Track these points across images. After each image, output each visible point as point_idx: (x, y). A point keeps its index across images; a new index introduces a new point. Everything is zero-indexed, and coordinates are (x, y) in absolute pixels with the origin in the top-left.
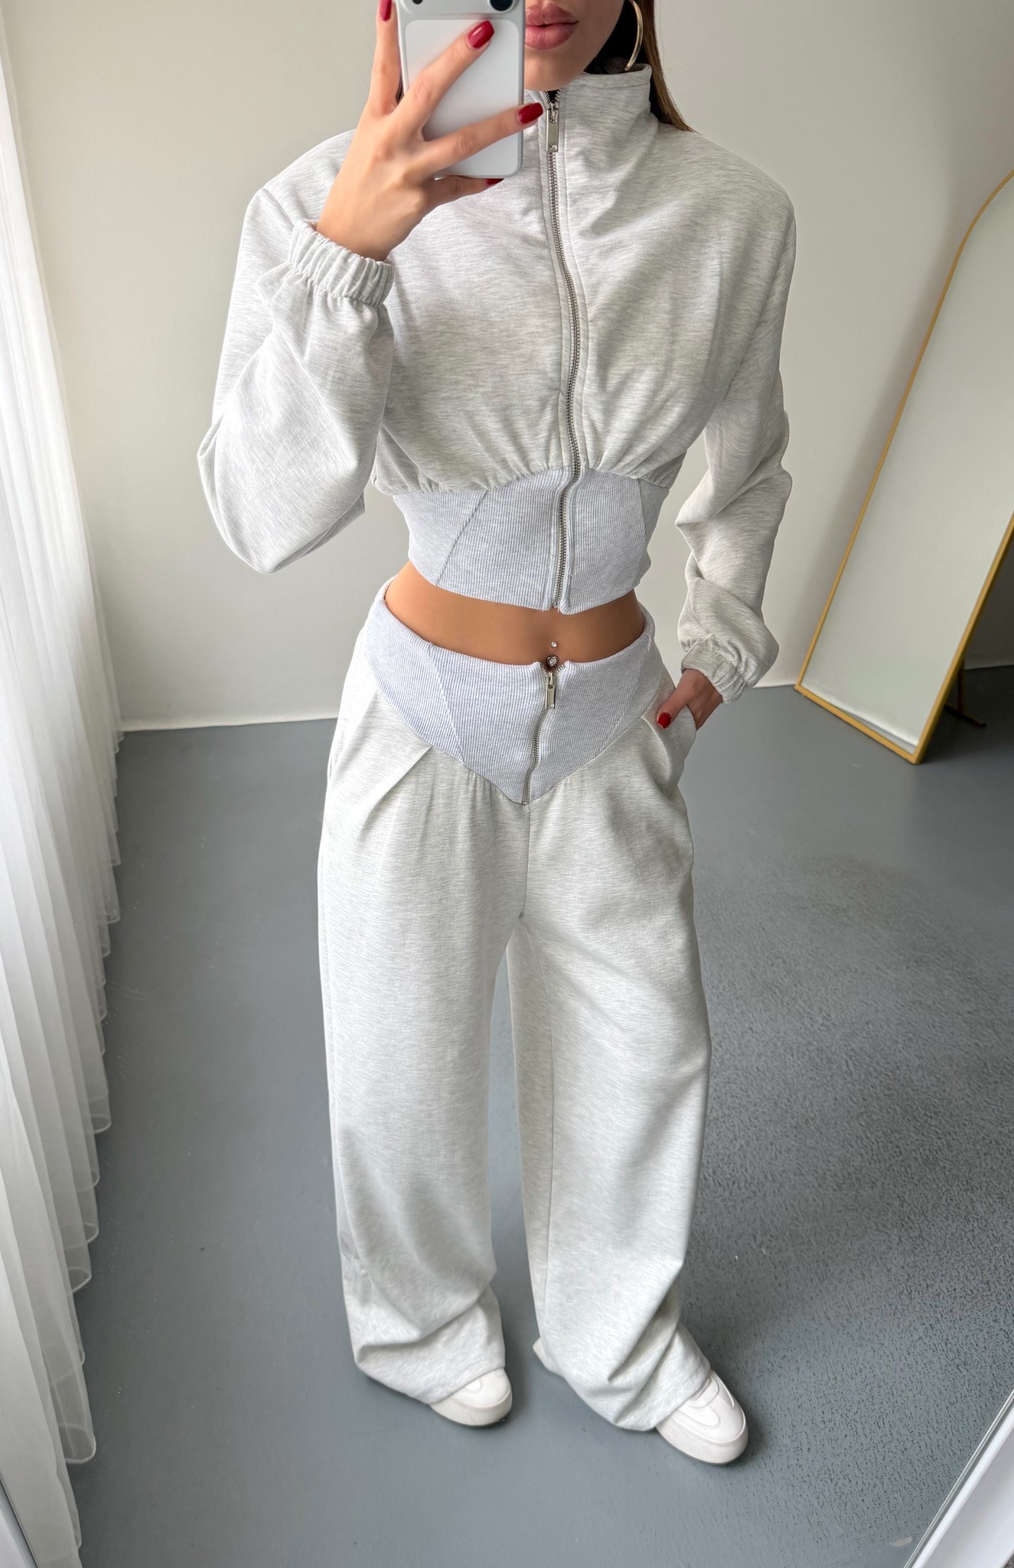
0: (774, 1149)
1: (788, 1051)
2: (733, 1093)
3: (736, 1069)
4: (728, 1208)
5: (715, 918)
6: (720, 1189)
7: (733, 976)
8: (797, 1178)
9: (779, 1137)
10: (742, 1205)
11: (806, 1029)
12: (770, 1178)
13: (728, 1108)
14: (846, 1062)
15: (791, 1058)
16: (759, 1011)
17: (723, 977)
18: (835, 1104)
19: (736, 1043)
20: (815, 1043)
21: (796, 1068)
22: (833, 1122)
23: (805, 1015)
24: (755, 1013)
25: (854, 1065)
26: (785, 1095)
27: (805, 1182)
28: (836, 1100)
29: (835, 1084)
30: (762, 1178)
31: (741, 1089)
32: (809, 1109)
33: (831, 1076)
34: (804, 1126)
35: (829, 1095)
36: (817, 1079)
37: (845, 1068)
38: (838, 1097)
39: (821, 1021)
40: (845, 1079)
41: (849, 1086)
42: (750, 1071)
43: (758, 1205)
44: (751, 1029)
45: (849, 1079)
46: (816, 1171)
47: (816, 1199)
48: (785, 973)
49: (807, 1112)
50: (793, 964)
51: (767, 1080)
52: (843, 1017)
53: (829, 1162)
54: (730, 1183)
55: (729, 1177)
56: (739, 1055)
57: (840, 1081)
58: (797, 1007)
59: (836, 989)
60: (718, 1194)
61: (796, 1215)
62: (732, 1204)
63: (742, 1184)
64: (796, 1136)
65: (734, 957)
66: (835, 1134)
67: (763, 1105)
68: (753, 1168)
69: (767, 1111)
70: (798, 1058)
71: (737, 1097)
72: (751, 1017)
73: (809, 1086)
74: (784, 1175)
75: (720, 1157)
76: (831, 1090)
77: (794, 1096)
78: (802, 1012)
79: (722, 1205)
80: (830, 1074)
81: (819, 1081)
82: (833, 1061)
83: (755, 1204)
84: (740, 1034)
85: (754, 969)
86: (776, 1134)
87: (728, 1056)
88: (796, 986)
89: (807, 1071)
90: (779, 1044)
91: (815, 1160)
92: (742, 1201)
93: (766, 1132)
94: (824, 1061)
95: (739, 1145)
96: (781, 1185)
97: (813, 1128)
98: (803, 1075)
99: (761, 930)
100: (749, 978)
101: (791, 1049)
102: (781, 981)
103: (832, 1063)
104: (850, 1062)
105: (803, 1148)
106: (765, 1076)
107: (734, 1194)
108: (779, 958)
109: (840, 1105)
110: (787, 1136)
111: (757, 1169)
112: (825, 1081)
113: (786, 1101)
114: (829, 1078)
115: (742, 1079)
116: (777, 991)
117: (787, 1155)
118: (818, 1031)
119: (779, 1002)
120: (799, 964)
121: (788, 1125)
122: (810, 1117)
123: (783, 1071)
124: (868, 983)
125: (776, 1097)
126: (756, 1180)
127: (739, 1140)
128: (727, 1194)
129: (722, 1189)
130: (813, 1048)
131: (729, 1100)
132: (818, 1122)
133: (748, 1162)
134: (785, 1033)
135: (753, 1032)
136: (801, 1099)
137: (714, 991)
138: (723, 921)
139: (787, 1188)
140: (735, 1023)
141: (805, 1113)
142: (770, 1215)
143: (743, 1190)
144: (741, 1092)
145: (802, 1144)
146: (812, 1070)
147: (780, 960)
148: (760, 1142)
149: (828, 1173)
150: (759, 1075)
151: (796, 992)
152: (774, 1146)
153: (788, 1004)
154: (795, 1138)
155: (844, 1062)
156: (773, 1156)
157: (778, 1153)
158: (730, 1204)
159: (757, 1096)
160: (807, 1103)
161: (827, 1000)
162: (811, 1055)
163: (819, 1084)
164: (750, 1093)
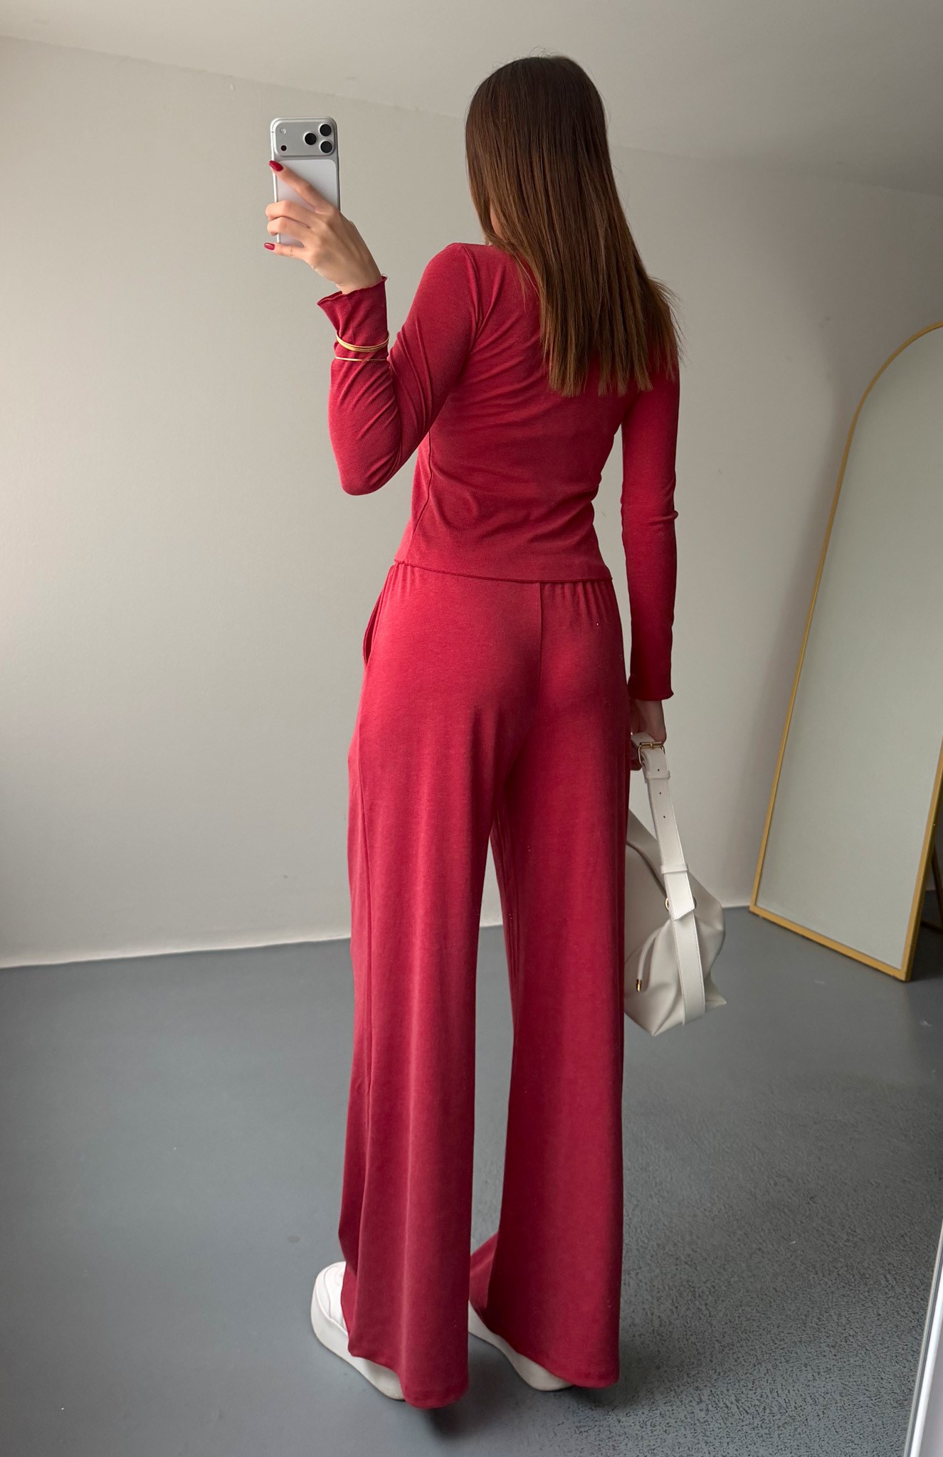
0: (810, 1371)
1: (811, 1269)
2: (749, 1316)
3: (747, 1291)
4: (762, 1436)
6: (747, 1416)
7: (728, 1198)
8: (845, 1399)
9: (815, 1357)
10: (780, 1432)
11: (828, 1246)
12: (809, 1399)
13: (745, 1331)
14: (885, 1277)
15: (815, 1276)
16: (767, 1231)
17: (716, 1199)
18: (878, 1319)
19: (744, 1265)
20: (842, 1260)
21: (823, 1286)
22: (880, 1338)
23: (825, 1232)
24: (762, 1234)
25: (895, 1278)
26: (814, 1314)
27: (855, 1402)
28: (879, 1315)
29: (875, 1299)
30: (800, 1402)
31: (758, 1311)
32: (848, 1326)
33: (868, 1292)
34: (843, 1343)
35: (870, 1310)
36: (852, 1295)
37: (883, 1282)
38: (880, 1313)
39: (845, 1237)
40: (886, 1293)
41: (893, 1300)
42: (767, 1292)
43: (799, 1430)
44: (759, 1249)
45: (891, 1293)
46: (867, 1390)
47: (873, 1418)
49: (845, 1330)
50: (800, 1181)
51: (790, 1301)
52: (872, 1231)
53: (882, 1379)
54: (760, 1410)
55: (757, 1403)
56: (750, 1277)
57: (880, 1296)
58: (814, 1225)
59: (858, 1204)
60: (748, 1422)
61: (850, 1437)
62: (768, 1432)
63: (775, 1409)
64: (835, 1355)
66: (886, 1350)
67: (788, 1326)
68: (786, 1392)
69: (794, 1332)
70: (823, 1276)
71: (753, 1320)
72: (758, 1237)
73: (843, 1303)
74: (829, 1396)
75: (742, 1383)
76: (872, 1305)
77: (826, 1315)
78: (820, 1229)
79: (753, 1435)
80: (867, 1289)
81: (855, 1297)
82: (867, 1276)
83: (796, 1429)
84: (748, 1256)
86: (810, 1355)
87: (736, 1279)
88: (808, 1203)
89: (838, 1288)
90: (798, 1263)
91: (864, 1379)
92: (779, 1427)
93: (797, 1353)
94: (857, 1277)
95: (765, 1369)
96: (825, 1407)
97: (855, 1345)
98: (832, 1292)
100: (749, 1199)
101: (814, 1267)
102: (789, 1200)
103: (868, 1278)
104: (888, 1276)
105: (847, 1367)
106: (787, 1296)
107: (767, 1421)
109: (885, 1321)
110: (825, 1356)
111: (791, 1391)
112: (861, 1296)
113: (815, 1319)
114: (866, 1294)
115: (757, 1300)
116: (786, 1210)
117: (828, 1376)
118: (845, 1248)
119: (791, 1220)
120: (808, 1181)
121: (823, 1345)
122: (850, 1335)
123: (808, 1290)
124: (895, 1197)
125: (804, 1318)
126: (793, 1405)
127: (763, 1364)
128: (757, 1422)
129: (751, 1417)
130: (840, 1264)
131: (744, 1323)
132: (859, 1337)
133: (780, 1387)
134: (803, 1251)
135: (763, 1252)
136: (835, 1318)
137: (707, 1213)
139: (833, 1409)
140: (739, 1245)
141: (843, 1331)
142: (817, 1439)
143: (779, 1416)
144: (758, 1315)
145: (845, 1362)
146: (844, 1287)
148: (791, 1365)
149: (882, 1390)
150: (779, 1296)
151: (810, 1210)
152: (809, 1368)
153: (802, 1223)
154: (834, 1357)
155: (882, 1277)
156: (810, 1376)
157: (815, 1374)
158: (762, 1432)
159: (780, 1317)
160: (844, 1321)
161: (849, 1216)
162: (840, 1273)
163: (854, 1300)
164: (769, 1314)
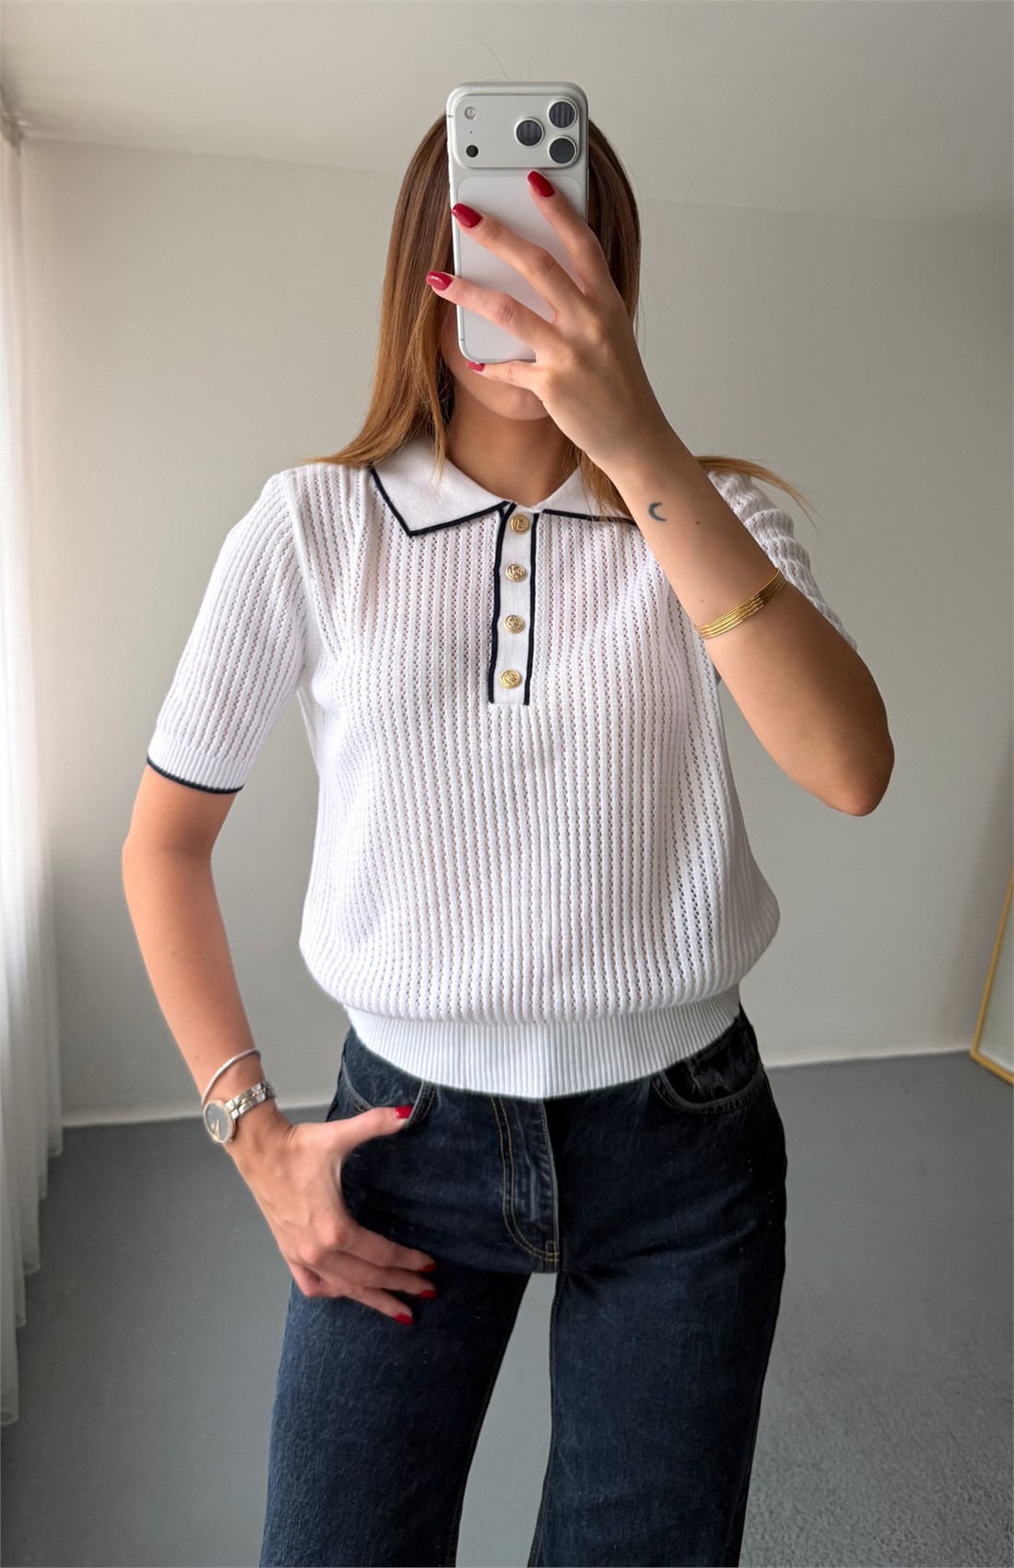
5: (881, 1420)
48: (990, 1515)
50: (1001, 1499)
65: (912, 1488)
85: (942, 1508)
99: (950, 1440)
100: (937, 1525)
102: (985, 1530)
108: (981, 1488)
137: (884, 1546)
138: (892, 1424)
147: (981, 1492)
